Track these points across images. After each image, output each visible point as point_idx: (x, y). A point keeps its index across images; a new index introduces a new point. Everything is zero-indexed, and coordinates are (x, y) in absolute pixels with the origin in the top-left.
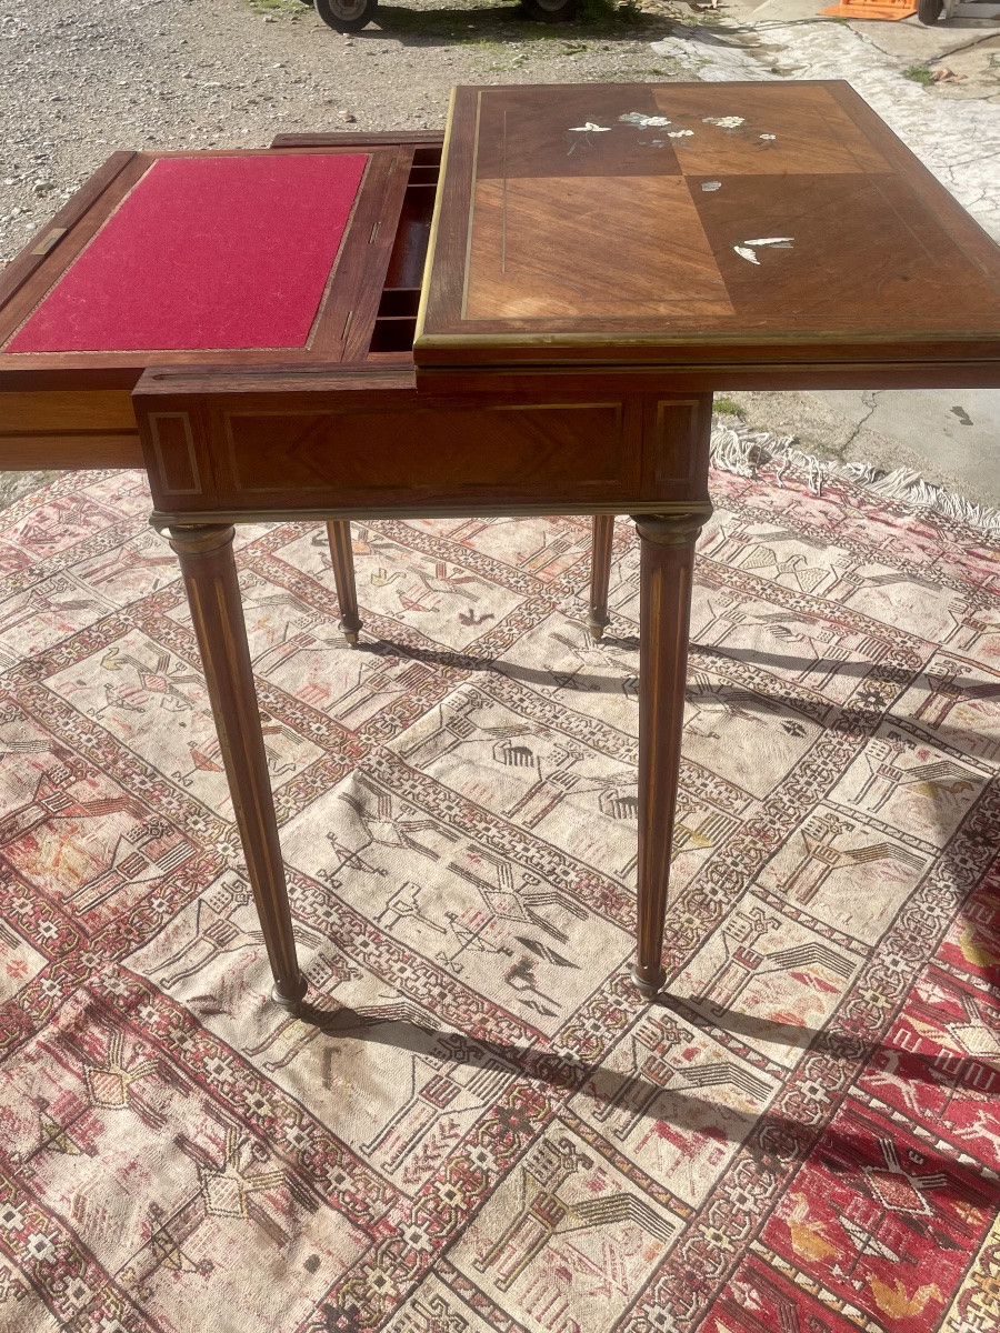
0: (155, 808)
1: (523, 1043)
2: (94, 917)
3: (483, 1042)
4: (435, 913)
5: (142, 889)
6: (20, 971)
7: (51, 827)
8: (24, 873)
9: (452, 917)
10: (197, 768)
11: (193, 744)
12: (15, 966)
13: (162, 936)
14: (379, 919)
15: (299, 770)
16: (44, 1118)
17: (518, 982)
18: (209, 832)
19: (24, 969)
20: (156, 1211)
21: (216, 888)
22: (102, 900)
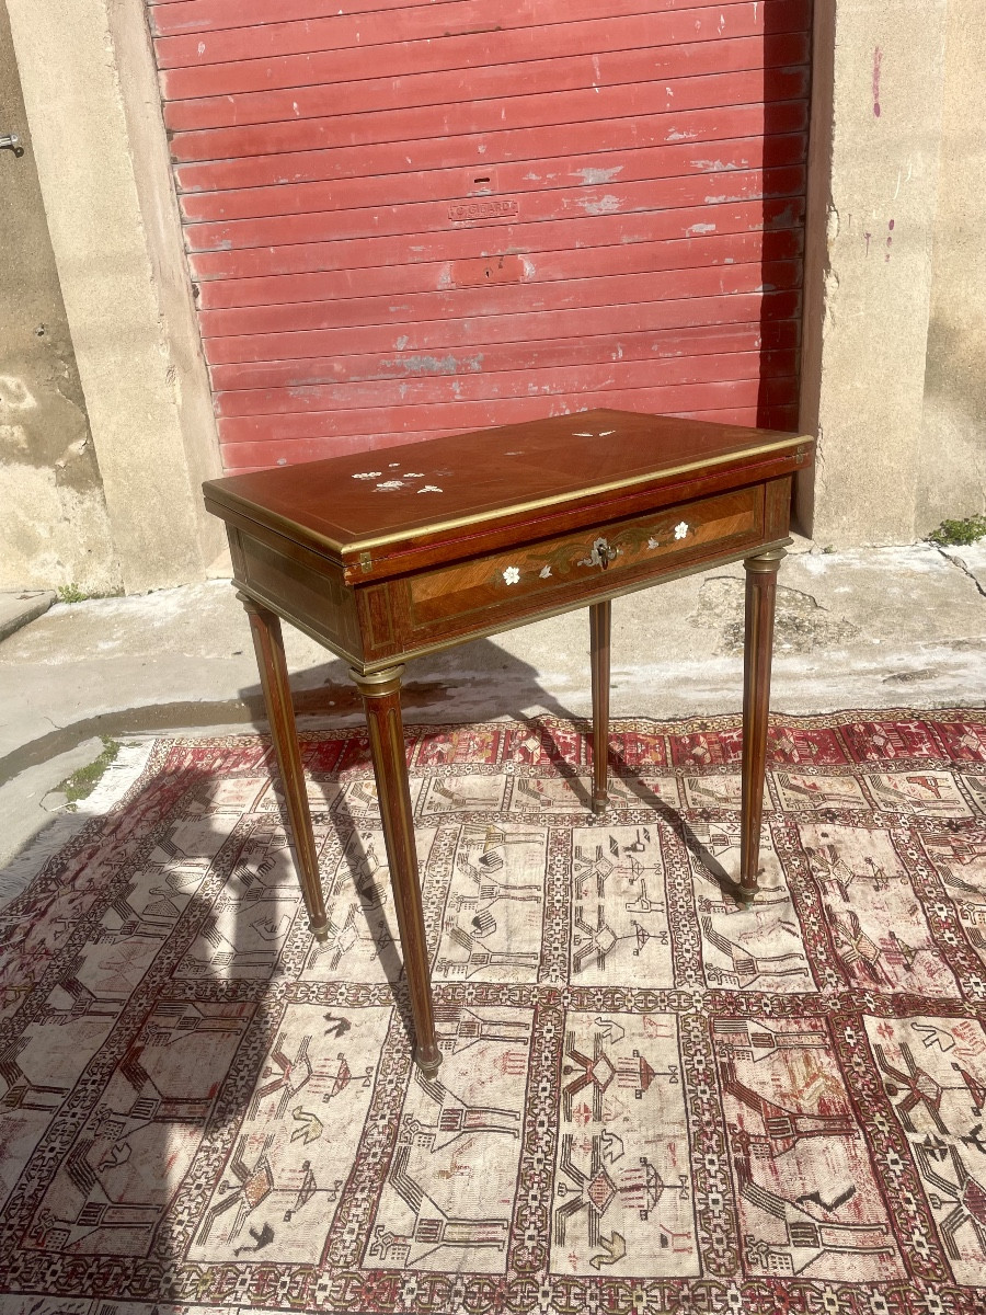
0: (713, 1066)
1: (670, 829)
2: (815, 1027)
3: (683, 840)
4: (636, 888)
5: (769, 1023)
6: (884, 1027)
7: (800, 1110)
8: (843, 1086)
9: (632, 882)
10: (655, 1074)
11: (639, 1095)
12: (886, 1034)
13: (780, 991)
14: (662, 911)
15: (596, 1015)
16: (910, 961)
17: (640, 847)
18: (693, 1024)
19: (880, 1027)
20: (877, 889)
21: (726, 986)
22: (801, 1033)
